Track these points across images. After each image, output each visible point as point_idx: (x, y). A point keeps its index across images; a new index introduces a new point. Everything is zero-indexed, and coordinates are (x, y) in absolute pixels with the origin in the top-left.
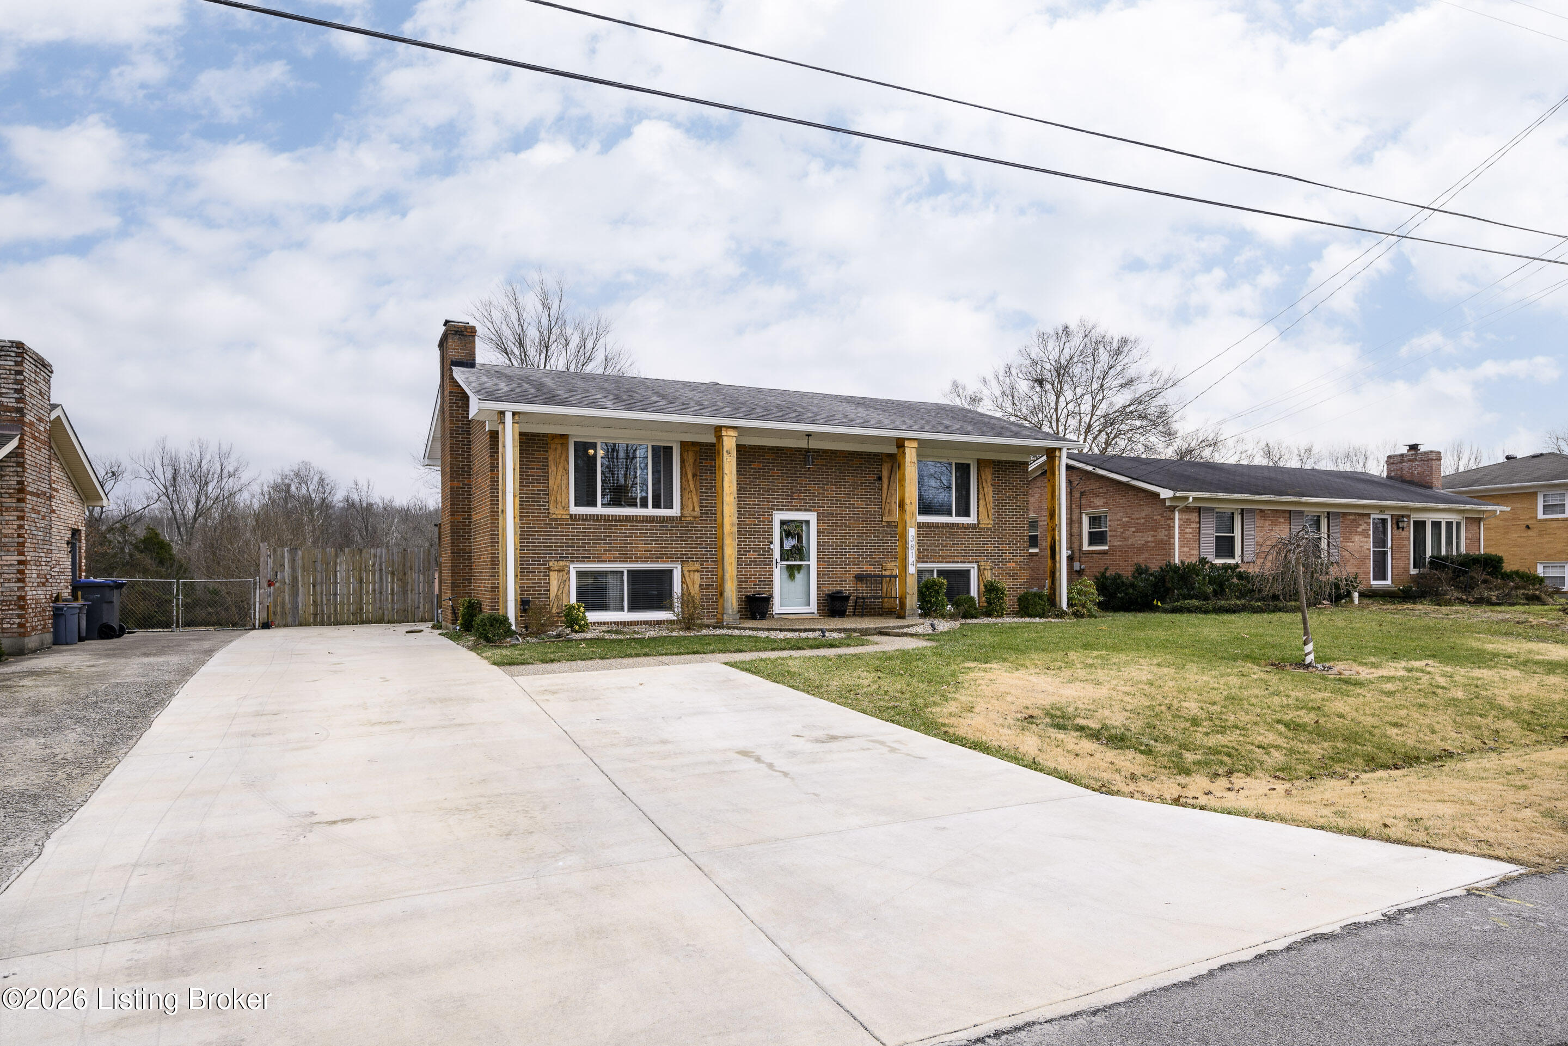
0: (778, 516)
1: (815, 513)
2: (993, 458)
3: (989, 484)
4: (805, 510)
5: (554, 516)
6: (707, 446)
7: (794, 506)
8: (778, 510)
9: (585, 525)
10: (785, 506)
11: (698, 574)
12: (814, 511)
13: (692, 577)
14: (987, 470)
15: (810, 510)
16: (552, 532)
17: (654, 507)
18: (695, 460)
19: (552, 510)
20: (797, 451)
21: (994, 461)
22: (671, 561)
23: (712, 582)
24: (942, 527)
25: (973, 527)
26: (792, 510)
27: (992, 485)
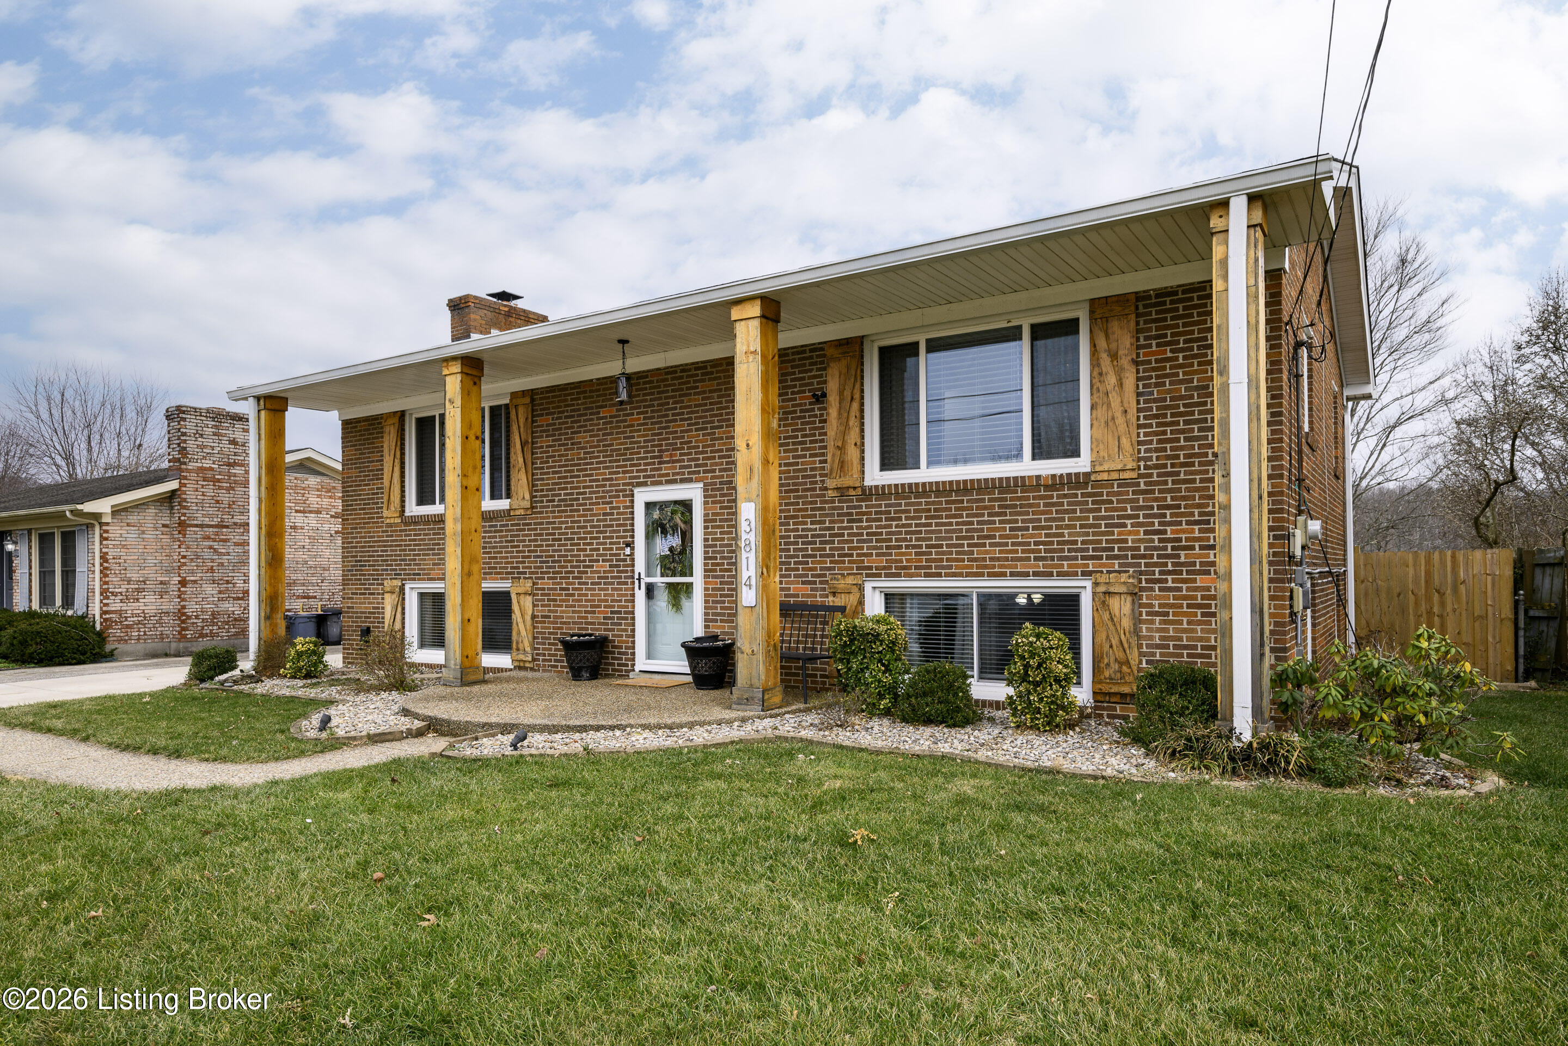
0: (643, 496)
1: (701, 485)
2: (1140, 288)
3: (1125, 362)
4: (683, 481)
5: (388, 521)
6: (542, 393)
7: (663, 475)
8: (640, 484)
9: (415, 530)
10: (649, 477)
11: (529, 599)
12: (697, 480)
13: (522, 603)
14: (1115, 326)
15: (690, 480)
16: (387, 541)
17: (493, 497)
18: (527, 419)
19: (386, 513)
20: (667, 373)
21: (1140, 297)
22: (502, 579)
23: (549, 611)
24: (980, 490)
25: (1077, 481)
26: (660, 483)
27: (1136, 363)
